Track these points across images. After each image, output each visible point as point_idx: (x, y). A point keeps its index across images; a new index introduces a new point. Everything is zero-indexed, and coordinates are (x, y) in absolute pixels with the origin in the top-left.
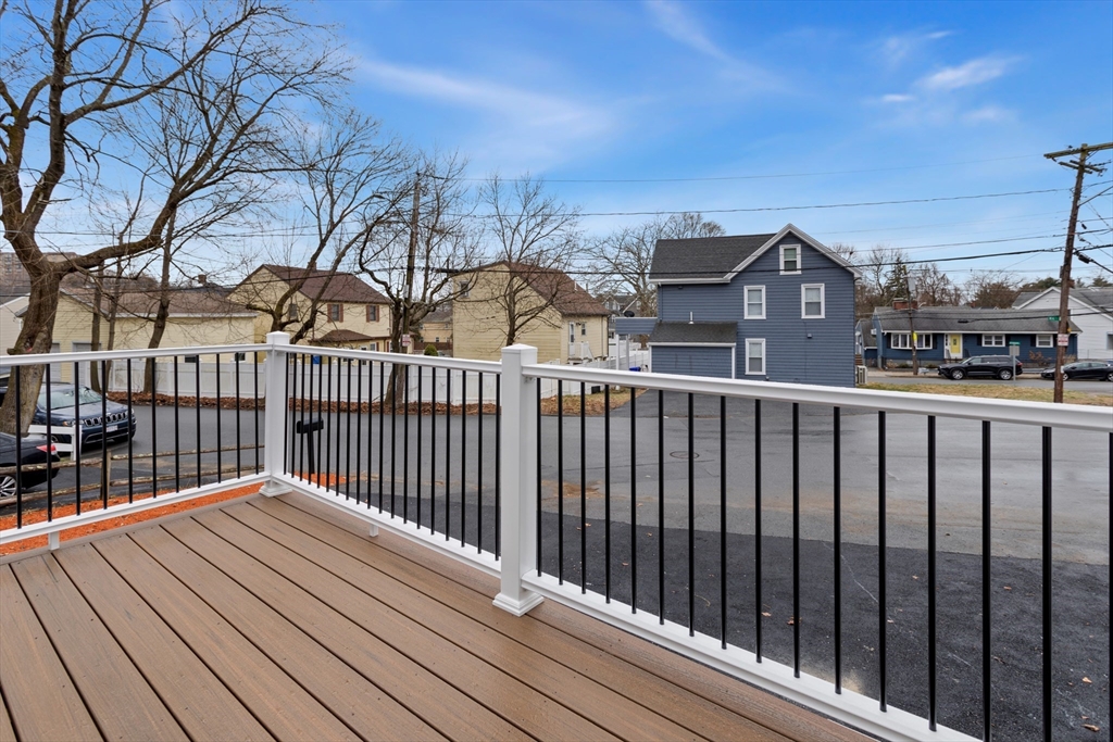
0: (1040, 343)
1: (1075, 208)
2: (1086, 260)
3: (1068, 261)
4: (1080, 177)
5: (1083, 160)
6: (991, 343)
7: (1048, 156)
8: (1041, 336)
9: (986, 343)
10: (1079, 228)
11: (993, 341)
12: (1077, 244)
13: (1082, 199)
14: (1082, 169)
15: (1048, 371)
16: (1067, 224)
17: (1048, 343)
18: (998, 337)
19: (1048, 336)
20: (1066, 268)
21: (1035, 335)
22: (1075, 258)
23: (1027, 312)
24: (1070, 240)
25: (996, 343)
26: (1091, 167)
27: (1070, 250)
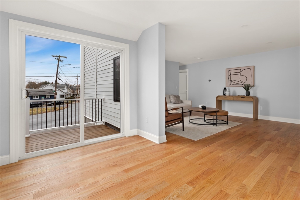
0: (47, 97)
1: (58, 68)
2: (59, 79)
3: (56, 79)
4: (59, 62)
5: (59, 59)
6: (35, 98)
7: (52, 56)
8: (47, 96)
9: (34, 98)
10: (58, 73)
11: (36, 97)
12: (58, 76)
13: (59, 67)
14: (59, 60)
15: (49, 104)
16: (56, 72)
17: (49, 97)
18: (37, 96)
19: (48, 96)
20: (56, 81)
21: (46, 96)
22: (58, 79)
23: (43, 90)
24: (57, 75)
25: (37, 98)
26: (61, 60)
27: (57, 77)
